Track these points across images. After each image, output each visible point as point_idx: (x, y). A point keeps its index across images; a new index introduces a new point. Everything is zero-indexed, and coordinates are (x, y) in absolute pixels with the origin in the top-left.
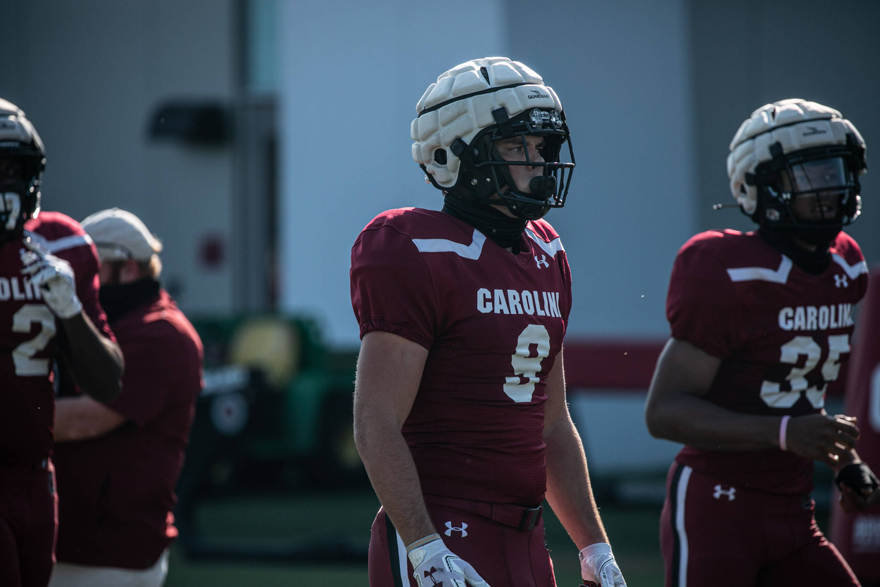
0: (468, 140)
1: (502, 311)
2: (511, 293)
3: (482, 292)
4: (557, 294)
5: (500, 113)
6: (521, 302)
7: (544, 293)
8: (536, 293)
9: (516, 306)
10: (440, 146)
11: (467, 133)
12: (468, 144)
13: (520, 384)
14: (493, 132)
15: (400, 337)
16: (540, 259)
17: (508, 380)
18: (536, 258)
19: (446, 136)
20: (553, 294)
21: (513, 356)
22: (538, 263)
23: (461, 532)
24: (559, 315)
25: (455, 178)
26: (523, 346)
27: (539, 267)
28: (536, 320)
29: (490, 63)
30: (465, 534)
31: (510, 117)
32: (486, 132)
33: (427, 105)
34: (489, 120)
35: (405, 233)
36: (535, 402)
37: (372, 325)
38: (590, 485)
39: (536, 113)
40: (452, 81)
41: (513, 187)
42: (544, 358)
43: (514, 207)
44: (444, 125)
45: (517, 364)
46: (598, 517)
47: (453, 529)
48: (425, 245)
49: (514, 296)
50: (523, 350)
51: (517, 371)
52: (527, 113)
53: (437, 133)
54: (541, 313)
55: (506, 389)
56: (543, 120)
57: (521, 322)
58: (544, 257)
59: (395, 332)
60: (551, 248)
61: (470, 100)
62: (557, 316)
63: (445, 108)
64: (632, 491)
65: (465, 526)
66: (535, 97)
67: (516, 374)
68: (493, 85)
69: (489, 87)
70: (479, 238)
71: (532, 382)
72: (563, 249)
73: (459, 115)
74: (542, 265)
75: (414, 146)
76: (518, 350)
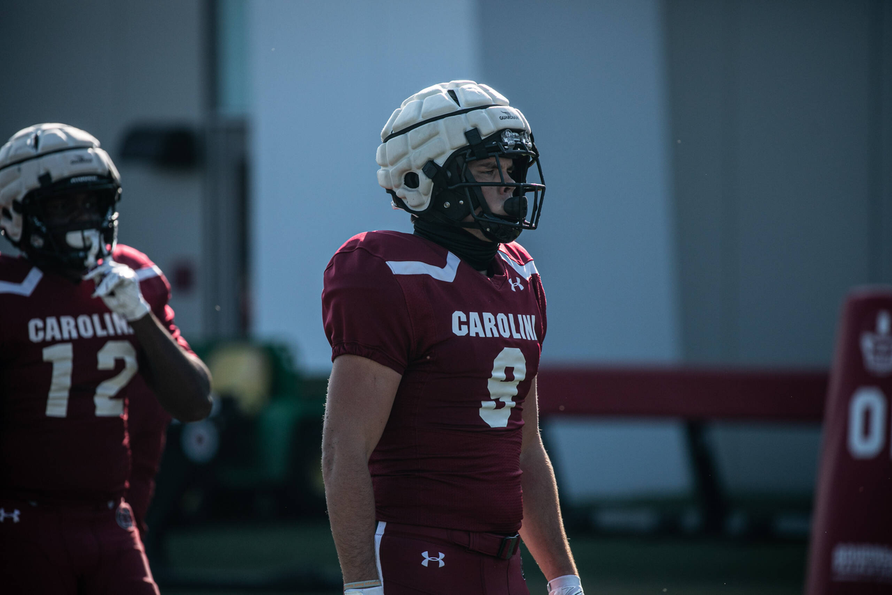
0: (441, 162)
1: (477, 334)
2: (487, 315)
3: (457, 315)
4: (533, 317)
5: (472, 134)
6: (496, 325)
7: (520, 316)
8: (511, 316)
9: (491, 329)
10: (410, 170)
11: (439, 155)
12: (441, 166)
13: (496, 408)
14: (465, 154)
15: (372, 362)
16: (514, 281)
17: (484, 404)
18: (510, 281)
19: (417, 160)
20: (528, 316)
21: (489, 380)
22: (513, 285)
23: (438, 561)
24: (535, 338)
25: (427, 201)
26: (499, 369)
27: (513, 289)
28: (511, 343)
29: (457, 85)
30: (442, 564)
31: (483, 138)
32: (459, 153)
33: (394, 129)
34: (462, 141)
35: (379, 256)
36: (511, 427)
37: (343, 346)
38: (560, 514)
39: (508, 134)
40: (420, 105)
41: (486, 209)
42: (520, 382)
43: (488, 230)
44: (414, 148)
45: (493, 387)
46: (568, 548)
47: (429, 559)
48: (399, 268)
49: (489, 319)
50: (499, 374)
51: (494, 395)
52: (499, 134)
53: (408, 156)
54: (516, 336)
55: (483, 414)
56: (515, 141)
57: (497, 344)
58: (518, 280)
59: (367, 356)
60: (526, 271)
61: (441, 121)
62: (533, 339)
63: (416, 131)
64: (609, 519)
65: (442, 555)
66: (505, 118)
67: (492, 398)
68: (463, 107)
69: (459, 109)
70: (453, 261)
71: (508, 407)
72: (537, 272)
73: (431, 137)
74: (517, 288)
75: (381, 172)
76: (495, 374)
